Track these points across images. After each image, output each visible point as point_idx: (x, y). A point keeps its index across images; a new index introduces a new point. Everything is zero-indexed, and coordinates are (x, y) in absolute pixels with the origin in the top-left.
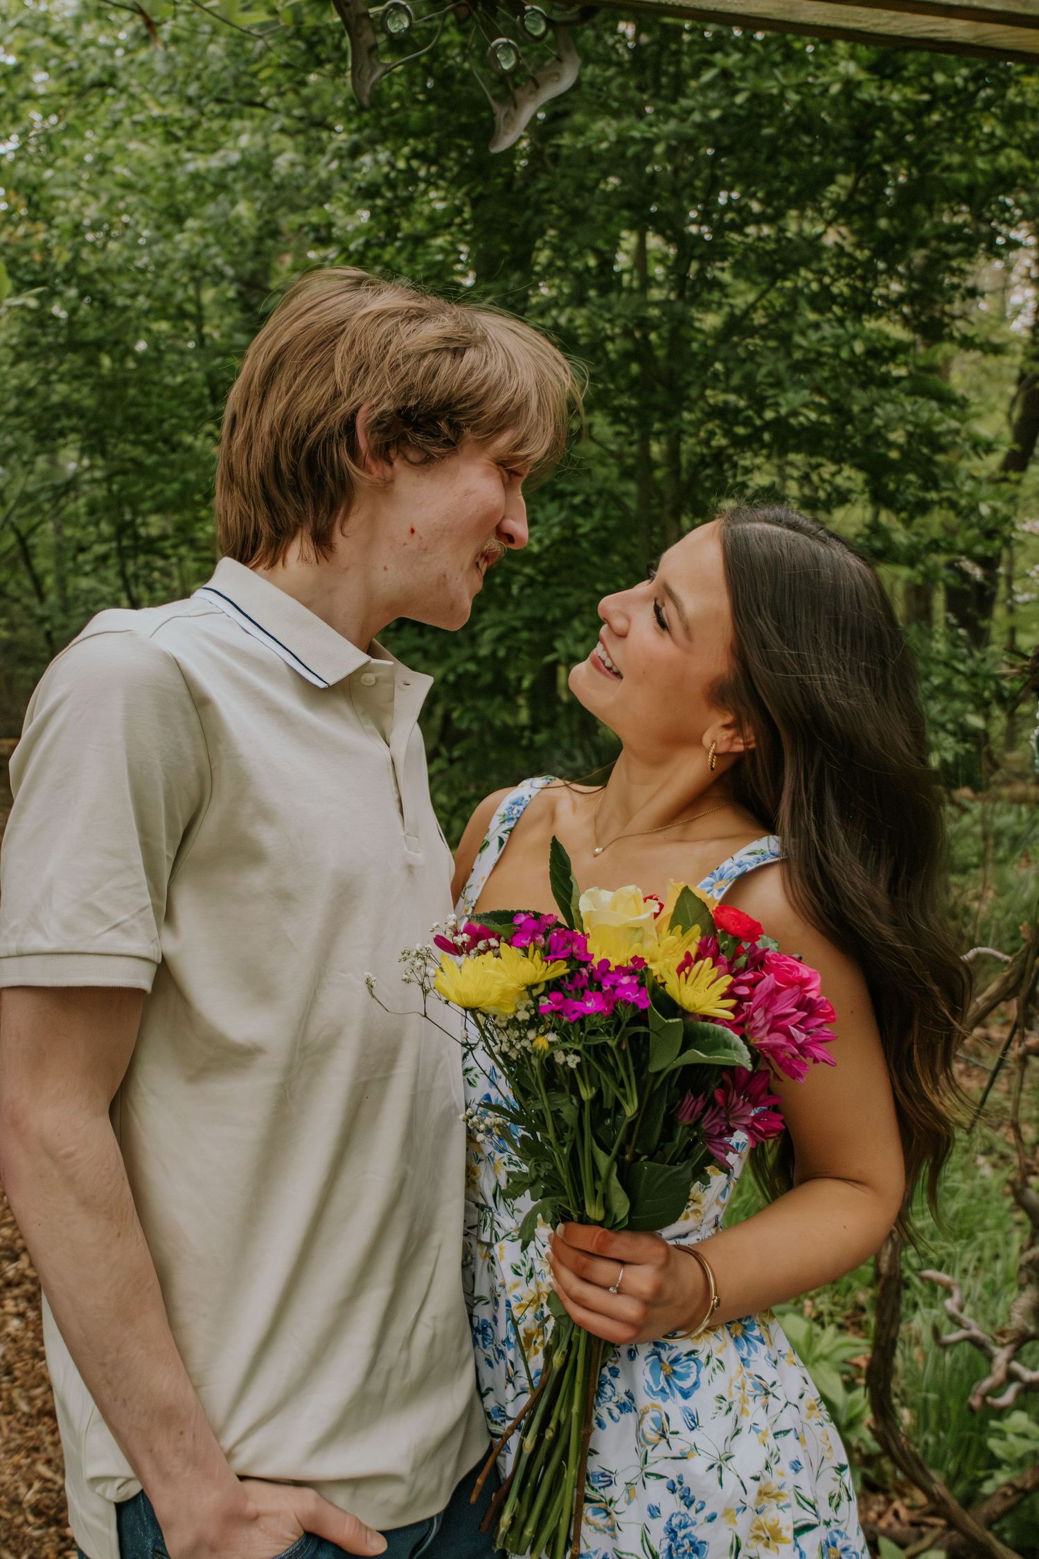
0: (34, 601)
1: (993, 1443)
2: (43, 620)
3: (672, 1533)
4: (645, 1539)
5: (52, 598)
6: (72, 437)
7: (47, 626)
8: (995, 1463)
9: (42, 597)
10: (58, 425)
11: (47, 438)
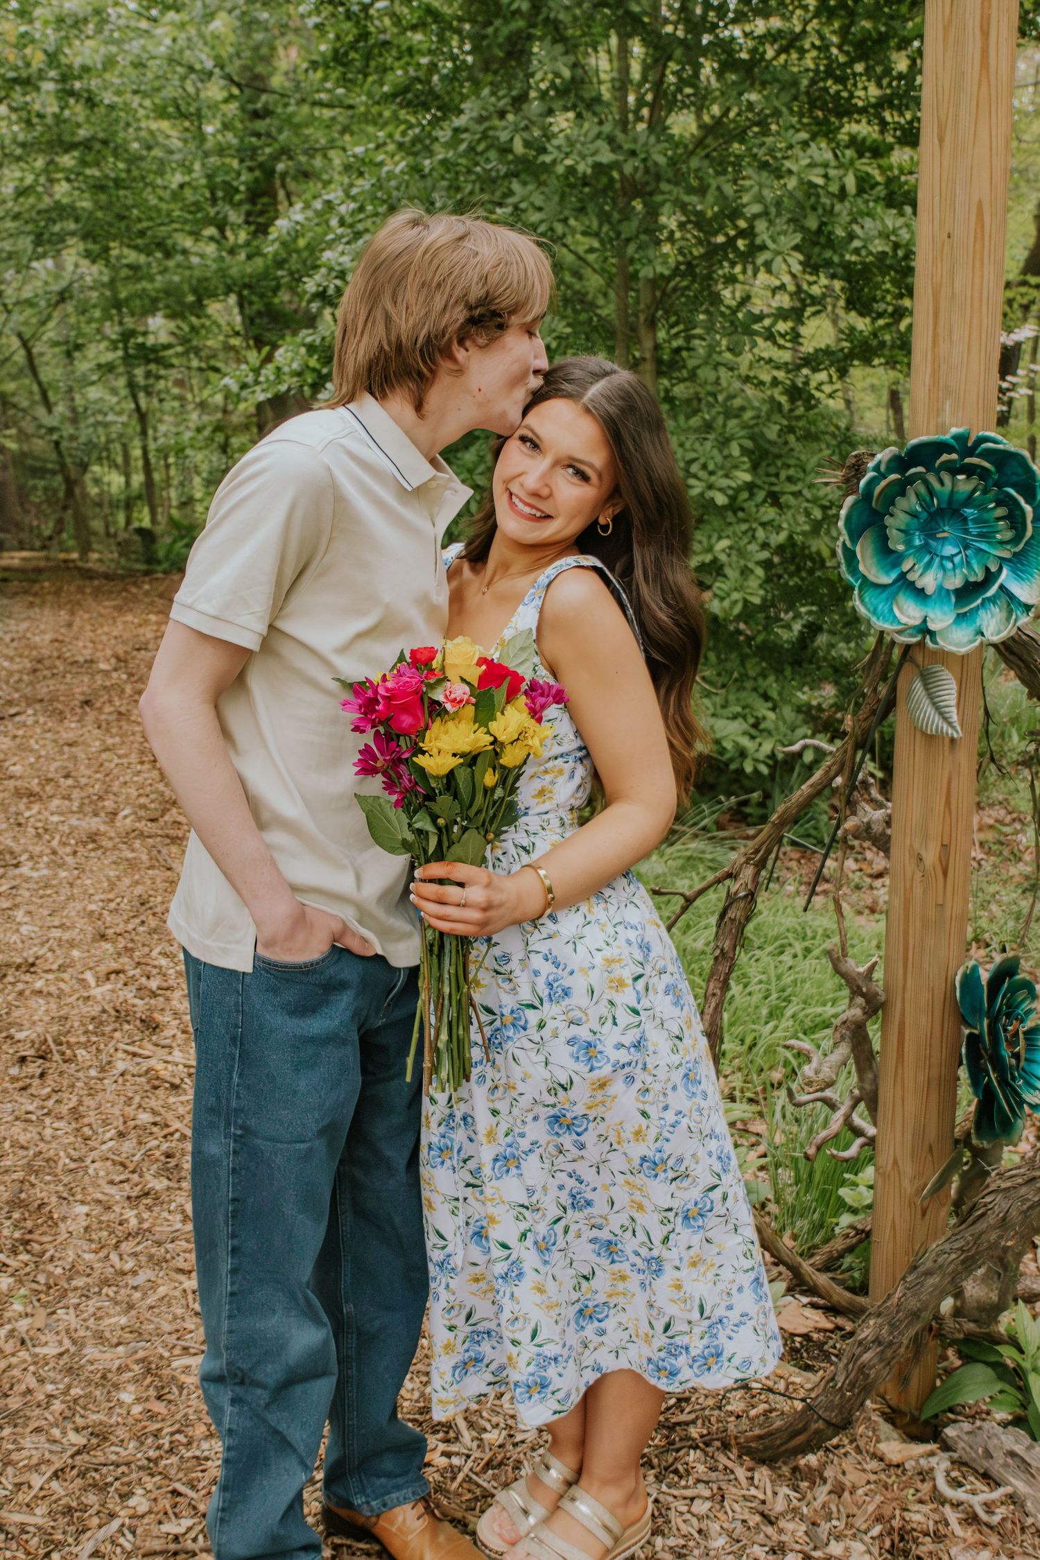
0: (41, 411)
1: (844, 1192)
2: (52, 430)
3: (550, 985)
4: (534, 990)
5: (61, 409)
6: (71, 241)
7: (55, 437)
8: (842, 1206)
9: (49, 407)
10: (57, 228)
11: (47, 242)
